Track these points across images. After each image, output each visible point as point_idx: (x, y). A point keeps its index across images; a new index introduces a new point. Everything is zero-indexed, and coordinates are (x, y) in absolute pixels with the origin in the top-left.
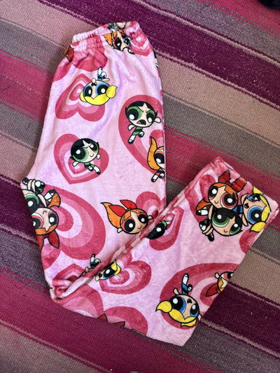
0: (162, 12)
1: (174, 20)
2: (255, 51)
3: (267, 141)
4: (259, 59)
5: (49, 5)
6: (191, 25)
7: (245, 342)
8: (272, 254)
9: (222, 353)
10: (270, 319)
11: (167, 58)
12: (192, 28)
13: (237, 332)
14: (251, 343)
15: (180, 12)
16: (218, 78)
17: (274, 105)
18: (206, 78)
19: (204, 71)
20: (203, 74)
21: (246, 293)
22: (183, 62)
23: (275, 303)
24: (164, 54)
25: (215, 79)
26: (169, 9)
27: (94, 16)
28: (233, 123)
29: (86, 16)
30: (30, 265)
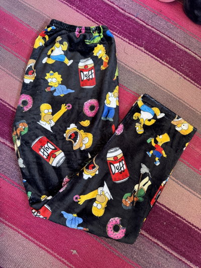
0: (127, 14)
1: (134, 20)
2: (184, 47)
3: (186, 105)
4: (186, 52)
6: (145, 24)
7: (158, 245)
8: (183, 182)
9: (140, 250)
10: (178, 229)
11: (126, 42)
12: (145, 27)
13: (153, 236)
14: (162, 245)
15: (139, 16)
16: (159, 59)
17: (193, 82)
18: (151, 58)
19: (150, 54)
20: (149, 55)
21: (162, 207)
22: (137, 46)
23: (182, 218)
24: (125, 39)
25: (156, 60)
26: (131, 13)
27: (82, 9)
28: (165, 89)
29: (77, 7)
30: (9, 166)
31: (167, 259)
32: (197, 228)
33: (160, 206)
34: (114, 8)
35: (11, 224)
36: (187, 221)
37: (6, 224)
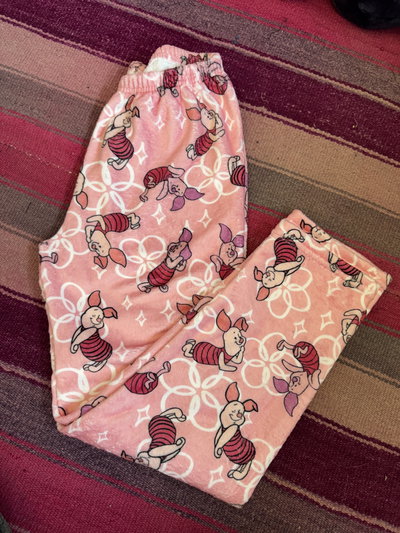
1: (233, 51)
2: (351, 86)
3: (381, 210)
4: (357, 96)
5: (56, 40)
6: (257, 56)
7: (381, 529)
12: (258, 60)
15: (240, 41)
16: (301, 125)
17: (386, 158)
18: (284, 127)
19: (281, 117)
20: (279, 120)
21: (373, 445)
22: (249, 105)
25: (296, 127)
26: (224, 37)
27: (120, 51)
28: (328, 186)
29: (108, 52)
30: (33, 418)
33: (368, 443)
34: (186, 35)
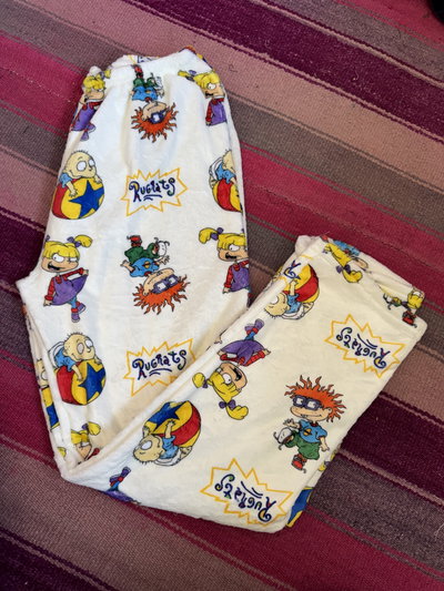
2: (355, 40)
3: (374, 161)
4: (360, 51)
6: (265, 5)
10: (383, 421)
11: (230, 46)
12: (265, 10)
16: (302, 73)
17: (384, 111)
18: (285, 74)
19: (282, 64)
20: (280, 67)
22: (252, 51)
24: (226, 41)
25: (297, 75)
28: (323, 133)
31: (366, 486)
32: (426, 414)
35: (29, 447)
36: (401, 402)
37: (18, 449)
